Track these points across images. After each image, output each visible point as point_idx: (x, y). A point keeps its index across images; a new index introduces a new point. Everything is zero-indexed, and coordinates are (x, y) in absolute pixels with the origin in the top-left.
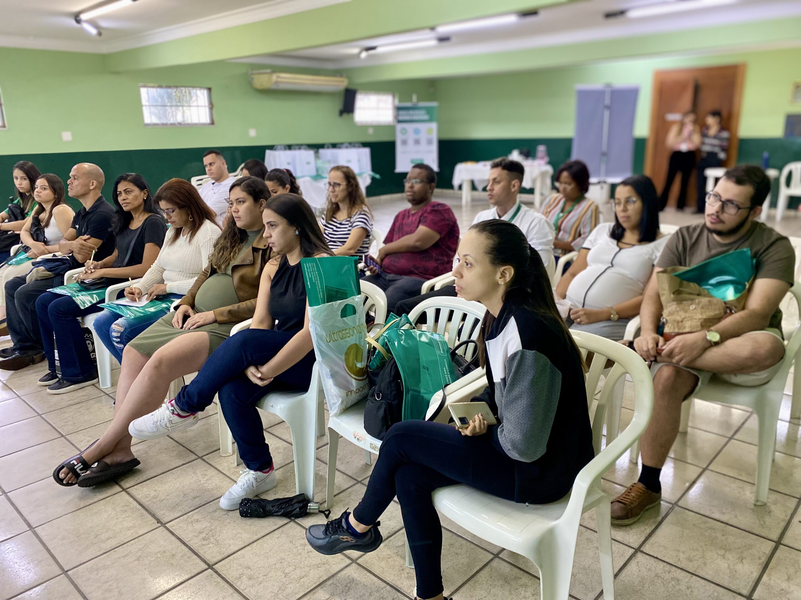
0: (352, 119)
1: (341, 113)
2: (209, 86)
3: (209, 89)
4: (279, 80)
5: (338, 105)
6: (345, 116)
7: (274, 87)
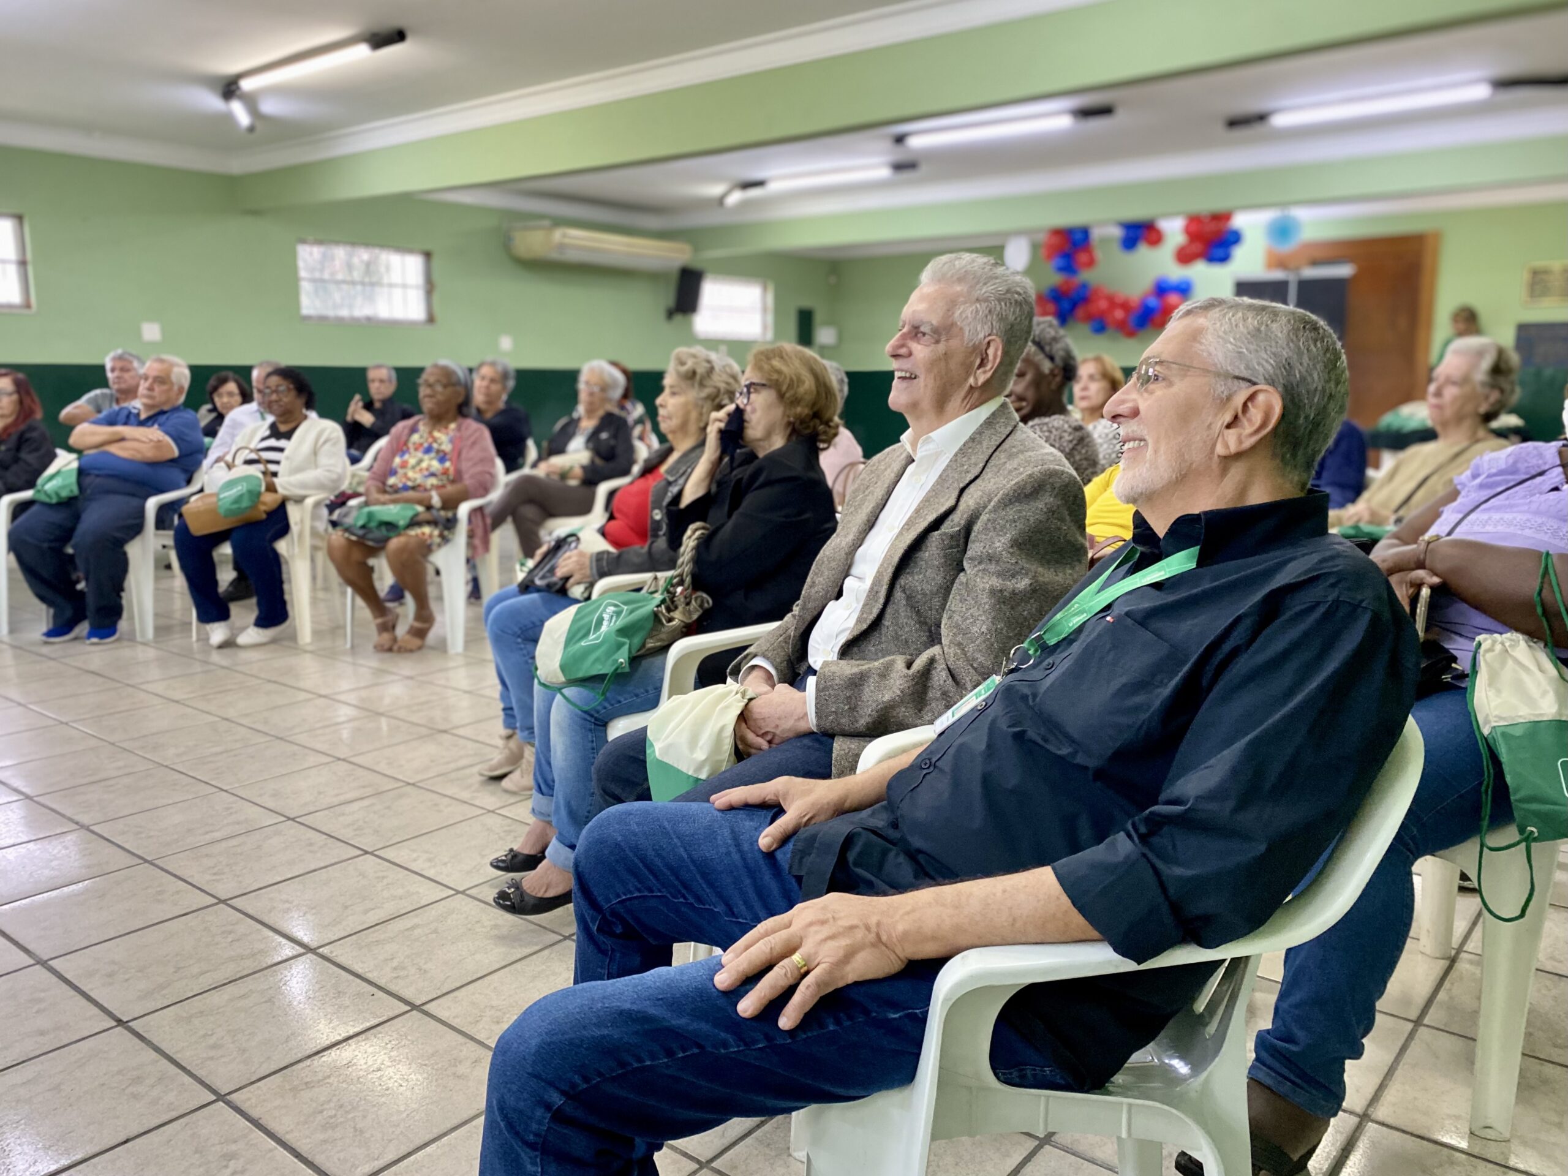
0: (689, 326)
1: (670, 314)
2: (428, 247)
3: (428, 255)
4: (567, 241)
5: (669, 298)
6: (678, 318)
7: (555, 255)
